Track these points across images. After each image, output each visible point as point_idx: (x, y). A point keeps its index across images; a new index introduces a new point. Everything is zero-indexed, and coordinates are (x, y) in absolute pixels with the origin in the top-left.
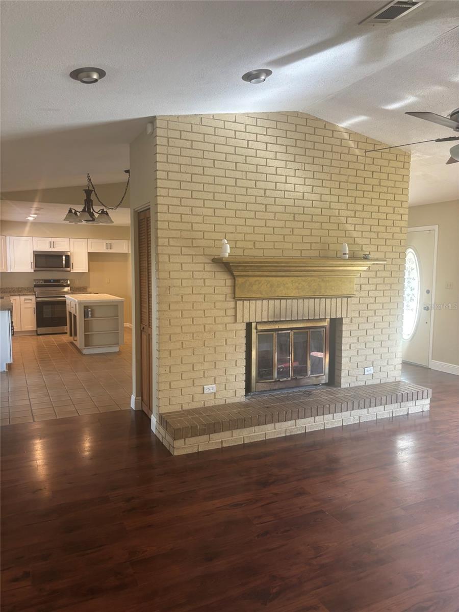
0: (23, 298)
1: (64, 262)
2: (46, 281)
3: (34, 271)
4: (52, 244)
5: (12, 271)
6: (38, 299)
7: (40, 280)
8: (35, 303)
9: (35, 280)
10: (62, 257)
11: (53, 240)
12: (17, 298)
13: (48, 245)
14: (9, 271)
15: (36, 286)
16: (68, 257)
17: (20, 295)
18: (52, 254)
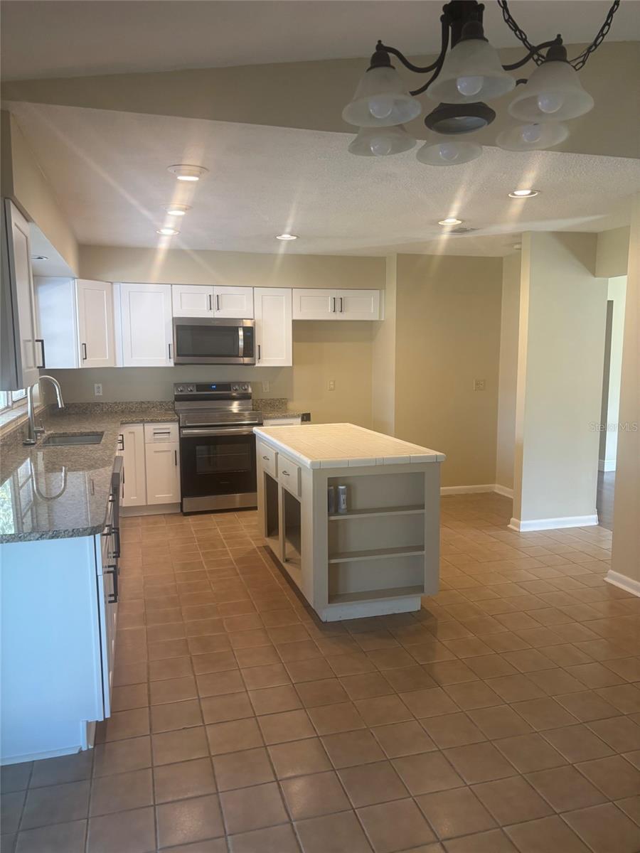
0: (150, 428)
1: (241, 344)
2: (200, 387)
3: (175, 364)
4: (215, 302)
5: (125, 366)
6: (185, 431)
7: (188, 384)
8: (178, 440)
9: (177, 385)
10: (238, 332)
11: (217, 291)
12: (138, 428)
13: (206, 302)
14: (119, 365)
15: (179, 398)
16: (250, 332)
17: (143, 422)
18: (216, 324)
